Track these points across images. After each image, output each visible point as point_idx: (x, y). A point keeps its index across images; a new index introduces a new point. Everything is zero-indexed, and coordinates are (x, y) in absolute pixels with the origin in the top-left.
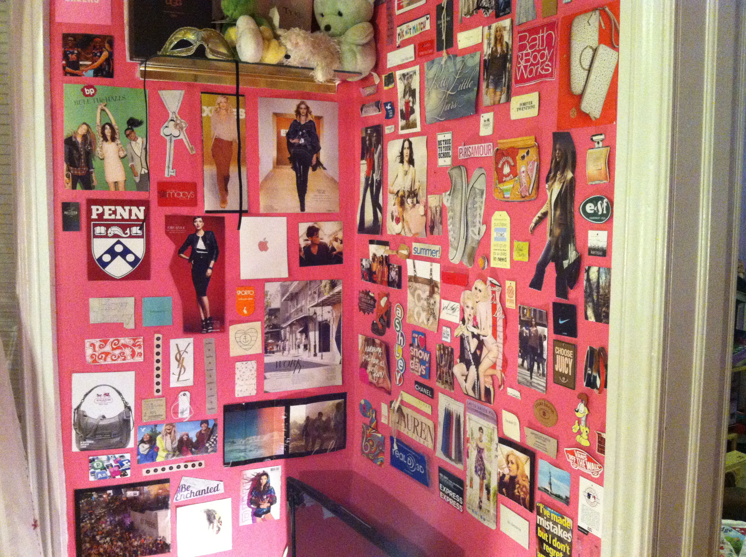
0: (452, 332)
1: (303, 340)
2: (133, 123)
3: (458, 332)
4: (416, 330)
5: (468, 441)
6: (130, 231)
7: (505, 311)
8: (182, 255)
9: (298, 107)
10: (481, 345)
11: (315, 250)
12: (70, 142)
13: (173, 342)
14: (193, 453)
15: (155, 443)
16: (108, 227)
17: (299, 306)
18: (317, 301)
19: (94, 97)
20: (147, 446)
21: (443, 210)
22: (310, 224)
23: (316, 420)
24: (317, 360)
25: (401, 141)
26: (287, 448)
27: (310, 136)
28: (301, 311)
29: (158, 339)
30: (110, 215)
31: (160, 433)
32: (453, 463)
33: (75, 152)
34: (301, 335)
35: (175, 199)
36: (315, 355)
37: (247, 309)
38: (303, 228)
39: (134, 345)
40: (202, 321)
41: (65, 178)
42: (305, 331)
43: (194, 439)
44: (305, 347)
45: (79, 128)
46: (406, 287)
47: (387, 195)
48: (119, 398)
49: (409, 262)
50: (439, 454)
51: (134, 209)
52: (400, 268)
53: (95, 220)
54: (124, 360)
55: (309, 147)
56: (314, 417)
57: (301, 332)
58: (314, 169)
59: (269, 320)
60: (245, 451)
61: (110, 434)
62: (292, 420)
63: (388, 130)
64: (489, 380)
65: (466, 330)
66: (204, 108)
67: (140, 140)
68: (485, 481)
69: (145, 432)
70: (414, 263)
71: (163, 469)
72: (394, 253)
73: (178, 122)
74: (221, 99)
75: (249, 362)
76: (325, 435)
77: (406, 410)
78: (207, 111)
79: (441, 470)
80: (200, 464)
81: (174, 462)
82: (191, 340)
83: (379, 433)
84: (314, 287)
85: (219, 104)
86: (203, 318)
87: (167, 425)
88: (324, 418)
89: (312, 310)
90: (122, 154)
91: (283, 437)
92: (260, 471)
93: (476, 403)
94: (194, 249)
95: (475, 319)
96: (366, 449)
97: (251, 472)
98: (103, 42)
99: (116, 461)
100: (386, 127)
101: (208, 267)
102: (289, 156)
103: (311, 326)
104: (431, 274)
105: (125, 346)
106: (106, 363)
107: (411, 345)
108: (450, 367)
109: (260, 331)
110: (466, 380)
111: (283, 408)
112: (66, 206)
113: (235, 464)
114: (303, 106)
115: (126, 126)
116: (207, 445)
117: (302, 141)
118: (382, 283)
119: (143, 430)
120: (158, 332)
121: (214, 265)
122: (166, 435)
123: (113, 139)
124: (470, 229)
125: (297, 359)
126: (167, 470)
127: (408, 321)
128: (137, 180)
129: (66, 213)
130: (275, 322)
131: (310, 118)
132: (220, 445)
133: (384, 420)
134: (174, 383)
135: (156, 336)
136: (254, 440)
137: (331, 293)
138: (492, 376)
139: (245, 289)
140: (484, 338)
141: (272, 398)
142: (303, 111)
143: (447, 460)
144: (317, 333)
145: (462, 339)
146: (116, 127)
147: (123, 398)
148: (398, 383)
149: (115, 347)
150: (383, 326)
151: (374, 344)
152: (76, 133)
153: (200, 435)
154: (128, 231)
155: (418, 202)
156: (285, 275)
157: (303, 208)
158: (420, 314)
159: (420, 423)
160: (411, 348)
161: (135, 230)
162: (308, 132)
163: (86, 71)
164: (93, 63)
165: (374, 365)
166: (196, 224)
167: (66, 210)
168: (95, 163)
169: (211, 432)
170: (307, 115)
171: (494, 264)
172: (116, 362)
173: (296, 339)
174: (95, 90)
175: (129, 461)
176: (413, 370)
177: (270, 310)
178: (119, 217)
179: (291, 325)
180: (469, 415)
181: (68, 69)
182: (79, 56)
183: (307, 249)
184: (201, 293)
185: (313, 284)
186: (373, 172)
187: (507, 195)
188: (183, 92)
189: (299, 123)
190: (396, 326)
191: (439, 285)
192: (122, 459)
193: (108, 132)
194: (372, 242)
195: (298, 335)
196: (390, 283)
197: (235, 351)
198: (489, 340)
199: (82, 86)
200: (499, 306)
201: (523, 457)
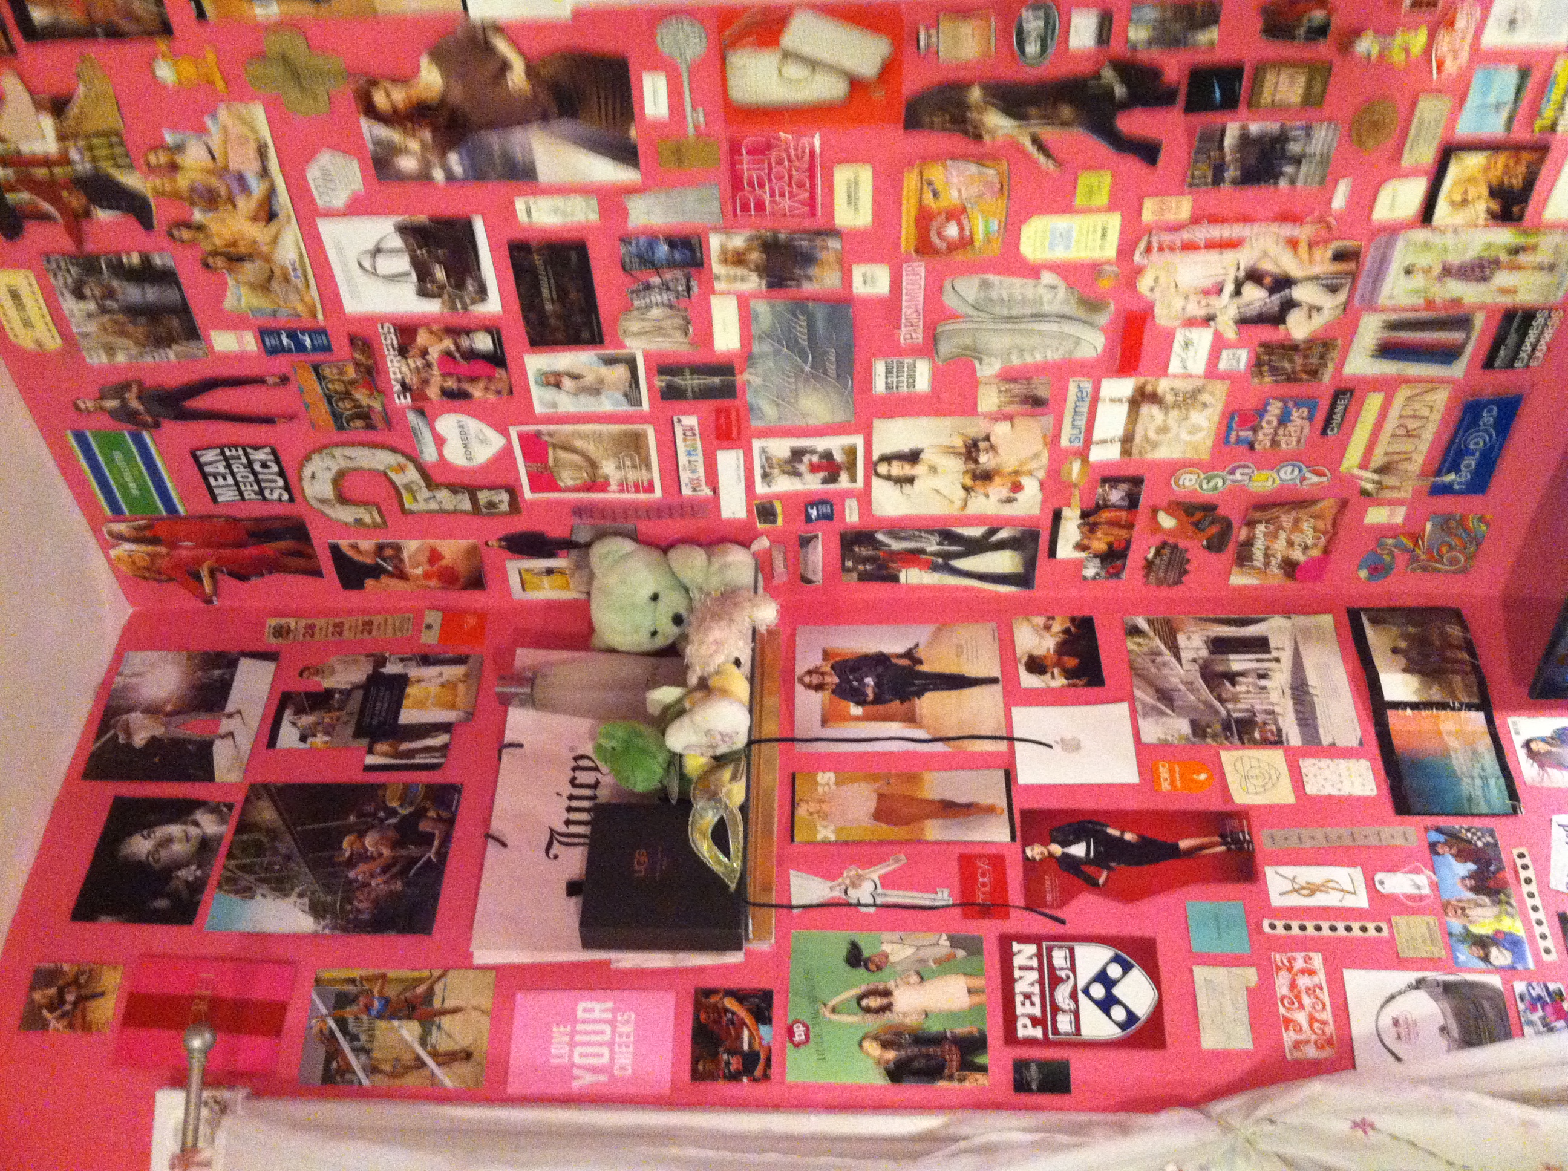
0: (1230, 346)
1: (1250, 680)
2: (855, 958)
3: (1230, 333)
4: (1223, 438)
5: (1430, 304)
6: (1062, 969)
7: (1196, 220)
8: (1101, 881)
9: (809, 686)
10: (1254, 276)
11: (1071, 662)
12: (897, 1073)
13: (1276, 901)
14: (1500, 869)
15: (1488, 937)
16: (1056, 1009)
17: (1182, 687)
18: (1168, 656)
19: (809, 1023)
20: (1494, 952)
21: (1008, 377)
22: (1022, 670)
23: (1407, 657)
24: (1286, 657)
25: (876, 482)
26: (1470, 707)
27: (859, 669)
28: (1192, 683)
29: (1273, 927)
30: (1033, 1004)
31: (1465, 928)
32: (1475, 335)
33: (916, 1064)
34: (1240, 684)
35: (993, 890)
36: (1277, 660)
37: (1199, 773)
38: (1029, 681)
39: (1290, 969)
40: (1229, 850)
41: (967, 1084)
42: (1232, 677)
43: (1471, 866)
44: (1262, 676)
45: (868, 1054)
46: (1142, 462)
47: (968, 517)
48: (1400, 1000)
49: (1097, 454)
50: (1458, 370)
51: (1018, 961)
52: (1105, 480)
53: (1045, 1033)
54: (1321, 989)
55: (880, 669)
56: (1402, 661)
57: (1234, 684)
58: (920, 662)
59: (1214, 736)
60: (1484, 779)
61: (1476, 1019)
62: (1414, 699)
63: (852, 515)
64: (1318, 253)
65: (1227, 310)
66: (819, 837)
67: (887, 948)
68: (1504, 257)
69: (1465, 955)
70: (1097, 443)
71: (1539, 923)
72: (1077, 493)
73: (848, 882)
74: (802, 811)
75: (1304, 771)
76: (1437, 643)
77: (1378, 460)
78: (826, 833)
79: (1489, 363)
80: (1521, 856)
81: (1522, 903)
82: (1270, 872)
83: (1424, 530)
84: (1142, 662)
85: (811, 814)
86: (1222, 848)
87: (1446, 914)
88: (1403, 645)
89: (1187, 666)
90: (915, 979)
91: (1449, 712)
92: (1522, 753)
93: (1361, 283)
94: (1087, 860)
95: (1206, 293)
96: (1458, 561)
97: (1527, 770)
98: (707, 1008)
99: (1533, 1009)
100: (848, 520)
101: (1121, 839)
102: (897, 702)
103: (1220, 668)
104: (1120, 400)
105: (1293, 985)
106: (1331, 1022)
107: (1251, 447)
108: (1294, 348)
109: (1240, 753)
110: (1319, 309)
111: (1391, 714)
112: (1021, 1086)
113: (1513, 795)
114: (807, 679)
115: (862, 971)
116: (1480, 844)
117: (869, 681)
118: (1130, 526)
119: (1462, 958)
120: (1259, 926)
121: (1114, 828)
122: (1467, 916)
123: (887, 993)
124: (1046, 308)
125: (1288, 692)
126: (1541, 915)
127: (1205, 456)
128: (961, 953)
129: (1034, 1087)
130: (1218, 727)
131: (828, 669)
132: (1477, 822)
133: (1398, 516)
134: (1362, 901)
135: (1266, 929)
136: (1460, 762)
137: (1152, 634)
138: (1310, 246)
139: (1159, 777)
140: (1242, 267)
141: (1372, 730)
142: (815, 680)
143: (1469, 349)
144: (1232, 657)
145: (1243, 321)
146: (863, 988)
147: (1400, 993)
148: (1324, 479)
149: (1296, 1005)
150: (1212, 523)
151: (1249, 543)
152: (878, 1062)
153: (1462, 856)
154: (1062, 974)
155: (987, 438)
156: (1123, 708)
157: (994, 681)
158: (1193, 426)
159: (1402, 421)
160: (1257, 446)
161: (1059, 958)
162: (853, 670)
163: (761, 1038)
164: (745, 1024)
165: (1290, 544)
166: (1038, 858)
167: (1029, 1084)
168: (935, 1027)
169: (1453, 838)
170: (823, 674)
171: (1110, 251)
172: (1328, 1004)
173: (1248, 692)
174: (797, 1021)
175: (1530, 984)
176: (1298, 442)
177: (1195, 734)
178: (1036, 989)
179: (1222, 701)
180: (1383, 299)
181: (758, 1073)
182: (731, 1052)
183: (1068, 674)
184: (1174, 852)
185: (1136, 665)
186: (923, 551)
187: (995, 227)
188: (793, 873)
189: (837, 685)
190: (1215, 488)
191: (1142, 380)
192: (1527, 997)
193: (874, 1002)
194: (1052, 552)
195: (1238, 688)
196: (1133, 502)
197: (1284, 794)
198: (1245, 258)
199: (789, 1046)
200: (1186, 235)
201: (1453, 171)
